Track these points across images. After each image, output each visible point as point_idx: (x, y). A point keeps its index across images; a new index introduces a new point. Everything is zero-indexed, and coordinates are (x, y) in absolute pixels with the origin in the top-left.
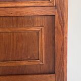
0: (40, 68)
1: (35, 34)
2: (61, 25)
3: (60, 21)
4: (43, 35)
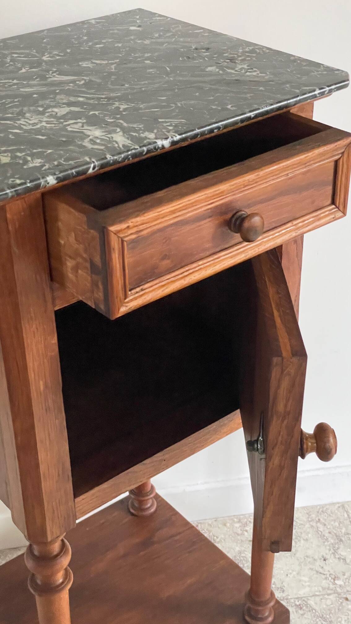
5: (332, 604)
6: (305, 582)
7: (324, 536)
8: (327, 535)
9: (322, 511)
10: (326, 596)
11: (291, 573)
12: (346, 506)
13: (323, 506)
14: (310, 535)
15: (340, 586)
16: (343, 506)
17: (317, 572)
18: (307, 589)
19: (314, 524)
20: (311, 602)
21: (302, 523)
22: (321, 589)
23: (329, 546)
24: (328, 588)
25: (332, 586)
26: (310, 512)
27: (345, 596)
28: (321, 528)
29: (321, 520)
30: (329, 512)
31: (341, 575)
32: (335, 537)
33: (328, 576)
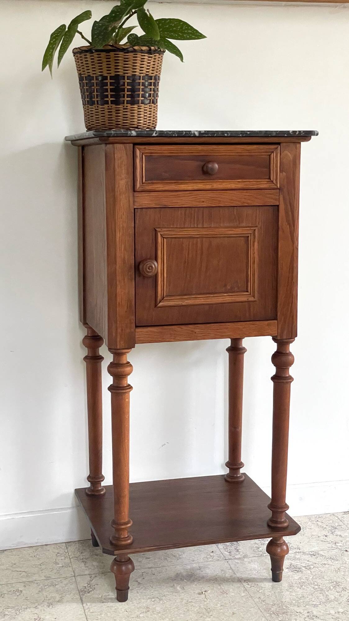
0: (249, 308)
1: (242, 241)
3: (287, 217)
4: (256, 244)
5: (336, 553)
6: (314, 545)
7: (323, 527)
8: (325, 526)
9: (319, 517)
10: (331, 550)
11: (303, 542)
12: (335, 514)
14: (312, 527)
15: (340, 546)
16: (334, 515)
17: (322, 541)
18: (317, 548)
20: (321, 553)
22: (327, 548)
23: (328, 530)
24: (332, 547)
25: (334, 546)
26: (310, 518)
27: (345, 550)
28: (320, 524)
29: (319, 520)
30: (324, 517)
31: (340, 542)
32: (331, 527)
33: (330, 542)
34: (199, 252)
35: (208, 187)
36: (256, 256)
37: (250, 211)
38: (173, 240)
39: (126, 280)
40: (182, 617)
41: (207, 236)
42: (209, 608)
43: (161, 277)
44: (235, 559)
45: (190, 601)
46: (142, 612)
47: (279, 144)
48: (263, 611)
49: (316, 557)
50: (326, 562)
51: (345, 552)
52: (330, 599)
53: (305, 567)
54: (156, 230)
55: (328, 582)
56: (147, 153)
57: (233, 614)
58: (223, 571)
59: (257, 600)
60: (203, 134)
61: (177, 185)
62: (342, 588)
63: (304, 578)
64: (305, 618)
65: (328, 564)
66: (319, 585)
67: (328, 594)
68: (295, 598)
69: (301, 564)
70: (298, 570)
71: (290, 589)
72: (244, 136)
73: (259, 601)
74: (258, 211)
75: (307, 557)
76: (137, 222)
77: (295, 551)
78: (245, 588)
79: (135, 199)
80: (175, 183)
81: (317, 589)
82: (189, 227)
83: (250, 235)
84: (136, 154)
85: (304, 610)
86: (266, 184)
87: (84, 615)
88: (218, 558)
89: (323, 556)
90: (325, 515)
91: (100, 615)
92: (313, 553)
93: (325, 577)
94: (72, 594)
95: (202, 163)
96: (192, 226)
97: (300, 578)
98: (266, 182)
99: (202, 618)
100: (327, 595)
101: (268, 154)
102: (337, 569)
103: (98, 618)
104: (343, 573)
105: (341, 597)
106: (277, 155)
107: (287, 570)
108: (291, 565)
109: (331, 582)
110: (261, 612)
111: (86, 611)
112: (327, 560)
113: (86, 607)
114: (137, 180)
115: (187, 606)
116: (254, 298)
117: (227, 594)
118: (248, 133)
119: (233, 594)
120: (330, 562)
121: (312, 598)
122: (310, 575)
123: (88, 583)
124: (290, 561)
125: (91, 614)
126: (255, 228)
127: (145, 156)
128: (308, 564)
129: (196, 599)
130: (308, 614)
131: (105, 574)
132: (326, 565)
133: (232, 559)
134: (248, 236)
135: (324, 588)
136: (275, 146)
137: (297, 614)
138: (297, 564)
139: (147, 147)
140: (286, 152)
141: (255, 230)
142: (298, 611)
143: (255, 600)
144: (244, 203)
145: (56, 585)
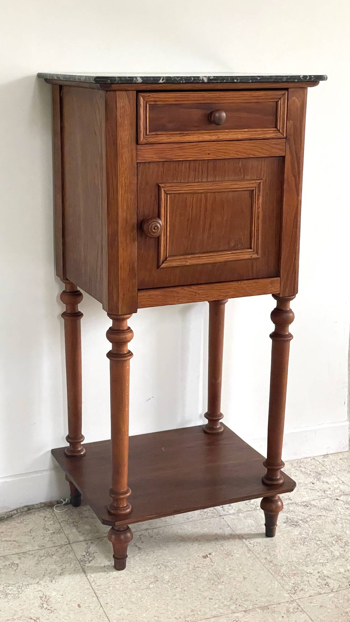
0: (252, 266)
1: (247, 194)
2: (294, 176)
3: (293, 168)
4: (261, 198)
5: (328, 502)
6: (305, 494)
8: (309, 472)
9: (300, 462)
10: (322, 499)
12: (316, 458)
13: (299, 460)
14: (297, 474)
15: (330, 494)
16: (314, 459)
17: (311, 489)
18: (308, 498)
19: (298, 468)
20: (313, 503)
21: (288, 468)
22: (317, 497)
23: (313, 477)
25: (323, 495)
27: (335, 498)
28: (303, 470)
29: (302, 466)
30: (305, 462)
31: (328, 489)
32: (315, 473)
33: (319, 490)
34: (202, 209)
35: (214, 138)
36: (260, 209)
37: (255, 163)
38: (177, 195)
39: (128, 241)
40: (193, 586)
41: (212, 191)
42: (218, 574)
43: (164, 237)
44: (230, 514)
45: (196, 566)
46: (151, 582)
47: (287, 89)
48: (273, 573)
49: (310, 508)
50: (321, 514)
51: (336, 501)
52: (336, 556)
53: (301, 520)
54: (159, 186)
55: (328, 536)
56: (151, 101)
57: (245, 578)
58: (221, 529)
59: (263, 561)
60: (212, 80)
61: (182, 136)
62: (345, 542)
63: (304, 533)
64: (317, 579)
65: (324, 516)
66: (321, 540)
67: (333, 550)
68: (302, 556)
69: (297, 517)
70: (295, 524)
71: (294, 546)
72: (254, 81)
73: (267, 562)
74: (263, 162)
75: (300, 509)
76: (140, 177)
77: (287, 503)
78: (248, 547)
79: (138, 152)
80: (180, 134)
81: (320, 545)
82: (193, 181)
83: (255, 188)
84: (139, 102)
85: (313, 570)
86: (272, 133)
87: (91, 590)
88: (212, 515)
89: (316, 506)
90: (305, 460)
91: (108, 588)
92: (305, 504)
93: (324, 531)
94: (72, 565)
95: (209, 112)
96: (196, 180)
97: (300, 533)
98: (272, 132)
99: (213, 586)
100: (331, 551)
101: (274, 100)
102: (334, 521)
103: (107, 592)
104: (341, 525)
105: (347, 553)
106: (284, 101)
107: (285, 524)
108: (287, 519)
109: (331, 536)
110: (272, 574)
111: (93, 584)
112: (322, 510)
113: (92, 580)
114: (141, 132)
115: (196, 572)
116: (258, 255)
117: (232, 556)
118: (259, 78)
119: (238, 556)
120: (324, 513)
121: (318, 556)
122: (309, 529)
123: (86, 550)
124: (285, 514)
125: (98, 587)
126: (260, 181)
127: (149, 104)
128: (304, 516)
129: (202, 563)
130: (318, 575)
131: (101, 539)
132: (322, 517)
133: (226, 515)
134: (253, 190)
135: (327, 543)
136: (283, 92)
137: (309, 575)
138: (293, 517)
139: (151, 95)
140: (294, 98)
141: (260, 183)
142: (308, 571)
143: (262, 561)
144: (250, 154)
145: (53, 555)
